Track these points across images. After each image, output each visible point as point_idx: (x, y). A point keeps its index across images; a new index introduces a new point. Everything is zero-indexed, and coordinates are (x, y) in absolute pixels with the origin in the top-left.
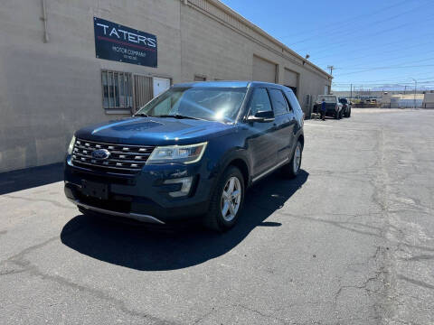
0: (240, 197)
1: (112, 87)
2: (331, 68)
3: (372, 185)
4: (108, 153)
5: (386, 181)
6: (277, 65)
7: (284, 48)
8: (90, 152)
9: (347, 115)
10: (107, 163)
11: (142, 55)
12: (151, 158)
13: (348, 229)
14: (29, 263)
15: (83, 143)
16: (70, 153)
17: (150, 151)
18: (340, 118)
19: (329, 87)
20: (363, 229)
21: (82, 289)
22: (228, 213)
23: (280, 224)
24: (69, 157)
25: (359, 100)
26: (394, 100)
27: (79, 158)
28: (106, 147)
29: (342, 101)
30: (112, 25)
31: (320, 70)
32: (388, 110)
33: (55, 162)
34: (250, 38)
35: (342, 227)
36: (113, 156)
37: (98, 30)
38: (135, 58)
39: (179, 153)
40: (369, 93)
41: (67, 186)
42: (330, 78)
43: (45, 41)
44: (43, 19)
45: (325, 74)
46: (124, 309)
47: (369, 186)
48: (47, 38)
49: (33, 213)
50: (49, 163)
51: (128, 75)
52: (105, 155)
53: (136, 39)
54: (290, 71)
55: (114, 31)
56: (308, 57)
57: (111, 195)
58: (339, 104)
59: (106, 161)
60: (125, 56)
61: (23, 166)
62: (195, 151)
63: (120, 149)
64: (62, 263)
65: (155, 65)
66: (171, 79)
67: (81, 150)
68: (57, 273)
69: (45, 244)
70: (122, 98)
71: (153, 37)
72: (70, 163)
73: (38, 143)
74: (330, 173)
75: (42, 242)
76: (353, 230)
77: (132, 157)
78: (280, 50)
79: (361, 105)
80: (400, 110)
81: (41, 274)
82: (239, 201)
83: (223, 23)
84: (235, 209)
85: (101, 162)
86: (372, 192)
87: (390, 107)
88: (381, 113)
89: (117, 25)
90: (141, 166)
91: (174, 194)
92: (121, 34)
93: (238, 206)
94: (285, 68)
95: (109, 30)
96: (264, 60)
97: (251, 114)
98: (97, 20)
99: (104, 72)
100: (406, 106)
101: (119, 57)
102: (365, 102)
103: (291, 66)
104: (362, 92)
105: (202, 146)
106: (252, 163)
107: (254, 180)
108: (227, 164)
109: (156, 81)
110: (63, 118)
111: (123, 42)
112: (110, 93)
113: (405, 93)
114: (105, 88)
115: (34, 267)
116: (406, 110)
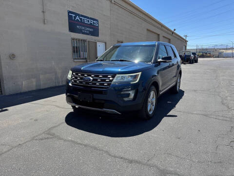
0: (155, 101)
1: (77, 47)
2: (186, 36)
3: (220, 96)
4: (91, 78)
5: (227, 95)
6: (158, 35)
7: (162, 26)
8: (81, 79)
9: (196, 61)
10: (91, 84)
11: (91, 30)
12: (114, 81)
13: (213, 118)
14: (54, 134)
15: (77, 74)
16: (70, 79)
17: (113, 77)
18: (192, 63)
19: (186, 46)
20: (221, 118)
21: (85, 146)
22: (150, 110)
23: (176, 116)
24: (68, 81)
25: (201, 54)
26: (220, 53)
27: (75, 81)
28: (90, 75)
29: (193, 54)
30: (77, 14)
31: (180, 37)
32: (218, 59)
33: (49, 87)
34: (145, 20)
35: (210, 117)
36: (94, 80)
37: (70, 17)
38: (88, 32)
39: (127, 78)
40: (207, 49)
41: (68, 96)
42: (186, 41)
43: (45, 23)
44: (43, 12)
45: (183, 39)
46: (110, 155)
47: (218, 97)
48: (46, 22)
49: (47, 111)
50: (47, 87)
51: (84, 41)
52: (90, 80)
53: (88, 22)
54: (166, 38)
55: (77, 18)
56: (175, 30)
57: (94, 99)
58: (192, 55)
59: (90, 82)
60: (83, 31)
61: (34, 89)
62: (136, 77)
63: (98, 76)
64: (71, 134)
65: (98, 35)
66: (106, 43)
67: (76, 78)
68: (70, 139)
69: (59, 125)
70: (82, 53)
71: (97, 20)
72: (70, 84)
73: (41, 77)
74: (195, 91)
75: (57, 124)
76: (216, 119)
77: (104, 80)
78: (160, 27)
79: (202, 56)
80: (224, 59)
81: (62, 139)
82: (154, 104)
83: (131, 13)
84: (153, 108)
85: (88, 83)
86: (221, 100)
87: (218, 57)
88: (214, 60)
89: (79, 14)
90: (109, 84)
91: (126, 99)
92: (81, 19)
93: (154, 106)
94: (164, 37)
95: (75, 17)
96: (153, 32)
97: (159, 58)
98: (69, 12)
99: (73, 39)
100: (227, 56)
101: (80, 32)
102: (204, 54)
103: (166, 35)
104: (203, 49)
105: (138, 75)
106: (160, 84)
107: (161, 93)
108: (150, 85)
109: (98, 44)
110: (53, 63)
111: (82, 23)
112: (76, 50)
113: (227, 49)
114: (74, 47)
115: (58, 136)
116: (227, 59)
